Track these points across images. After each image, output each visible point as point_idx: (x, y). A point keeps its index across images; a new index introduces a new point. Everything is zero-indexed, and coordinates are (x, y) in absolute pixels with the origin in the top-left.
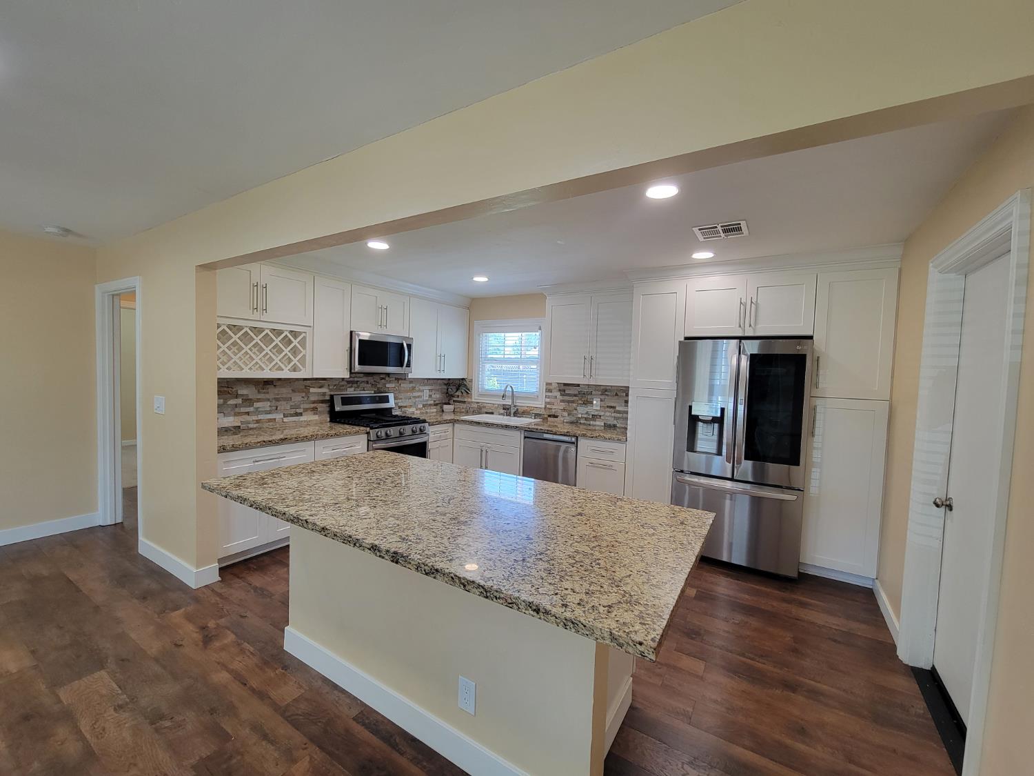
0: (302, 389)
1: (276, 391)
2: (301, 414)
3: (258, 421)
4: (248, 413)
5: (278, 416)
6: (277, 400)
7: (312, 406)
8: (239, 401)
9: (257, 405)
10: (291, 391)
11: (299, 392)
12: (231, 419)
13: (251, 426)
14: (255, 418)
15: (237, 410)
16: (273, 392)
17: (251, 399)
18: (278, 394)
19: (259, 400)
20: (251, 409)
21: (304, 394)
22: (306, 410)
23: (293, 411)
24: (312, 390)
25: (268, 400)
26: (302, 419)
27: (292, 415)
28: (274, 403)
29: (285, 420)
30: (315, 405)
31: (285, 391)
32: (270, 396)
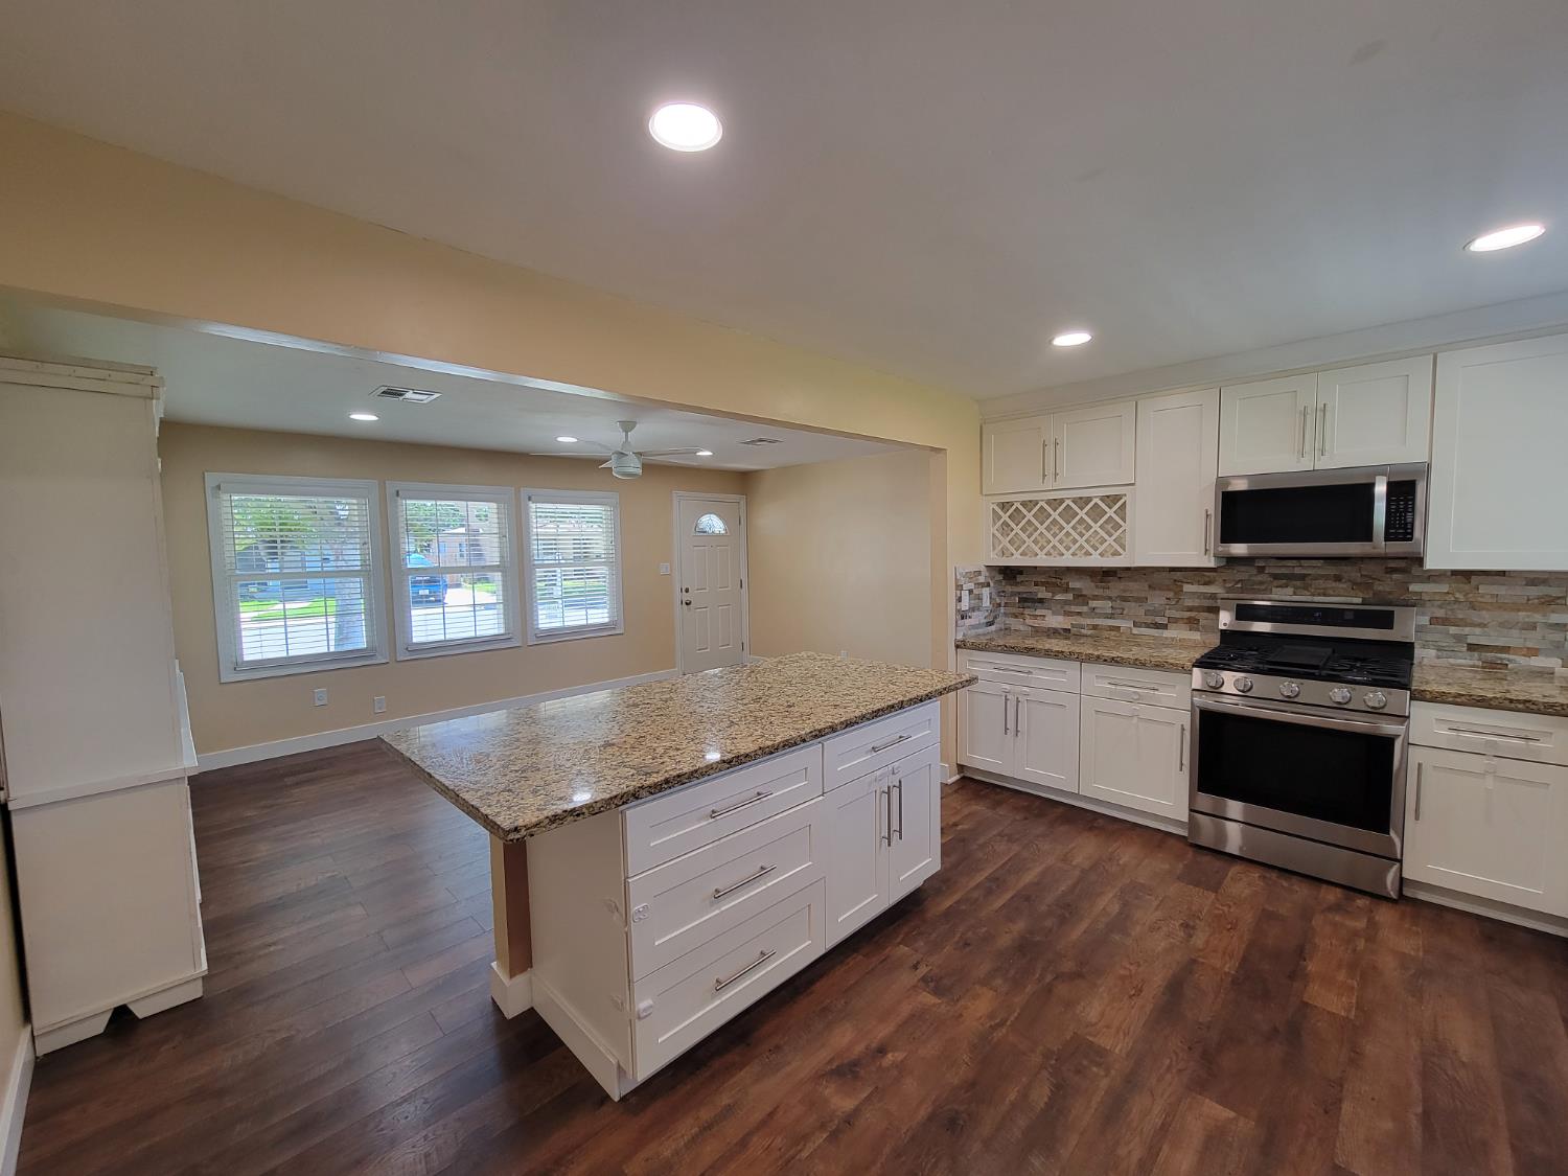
0: (1168, 586)
1: (1122, 585)
2: (1165, 627)
3: (1095, 627)
4: (1079, 614)
5: (1125, 624)
6: (1125, 599)
7: (1188, 614)
8: (1070, 596)
9: (1093, 604)
10: (1147, 588)
11: (1160, 589)
12: (1060, 618)
13: (1084, 631)
14: (1089, 621)
15: (1067, 608)
16: (1116, 588)
17: (1085, 596)
18: (1125, 591)
19: (1096, 598)
20: (1085, 609)
21: (1171, 595)
22: (1175, 620)
23: (1149, 619)
24: (1187, 588)
25: (1110, 598)
26: (1166, 634)
27: (1148, 626)
28: (1118, 603)
29: (1135, 631)
30: (1193, 614)
31: (1136, 588)
32: (1114, 593)
